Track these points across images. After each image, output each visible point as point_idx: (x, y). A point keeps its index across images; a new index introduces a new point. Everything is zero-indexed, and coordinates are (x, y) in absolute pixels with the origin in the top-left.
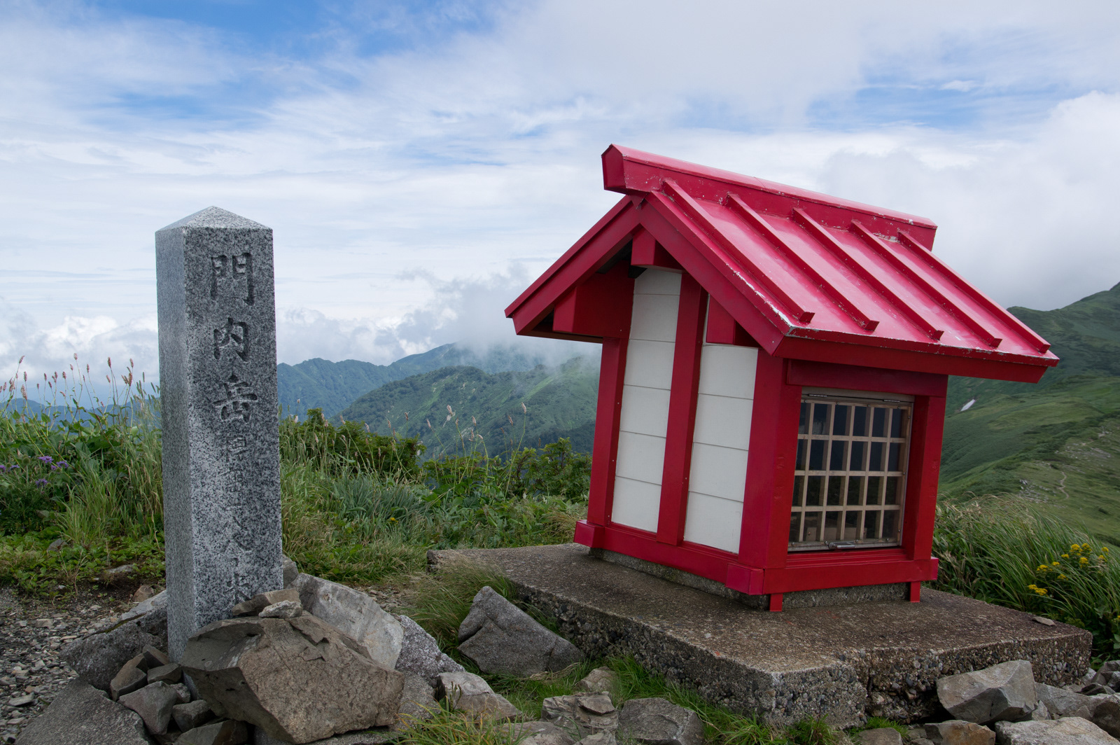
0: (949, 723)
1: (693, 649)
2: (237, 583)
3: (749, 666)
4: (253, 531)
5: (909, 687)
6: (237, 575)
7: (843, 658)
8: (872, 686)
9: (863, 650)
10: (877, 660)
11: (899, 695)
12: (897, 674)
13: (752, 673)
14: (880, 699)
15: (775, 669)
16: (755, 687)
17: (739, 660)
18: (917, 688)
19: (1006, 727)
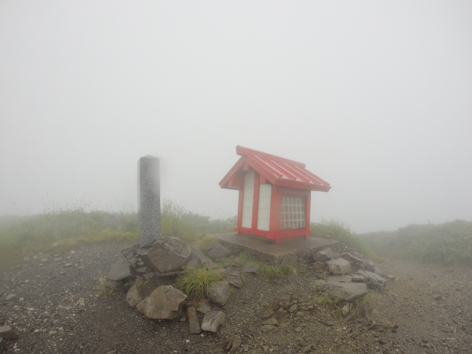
0: (316, 263)
1: (258, 252)
2: (151, 237)
3: (271, 254)
4: (155, 225)
5: (307, 256)
6: (151, 235)
7: (293, 251)
8: (298, 257)
9: (297, 249)
10: (300, 251)
11: (305, 258)
12: (304, 254)
13: (272, 256)
14: (301, 259)
15: (277, 255)
16: (273, 259)
17: (269, 253)
18: (308, 256)
19: (327, 262)
